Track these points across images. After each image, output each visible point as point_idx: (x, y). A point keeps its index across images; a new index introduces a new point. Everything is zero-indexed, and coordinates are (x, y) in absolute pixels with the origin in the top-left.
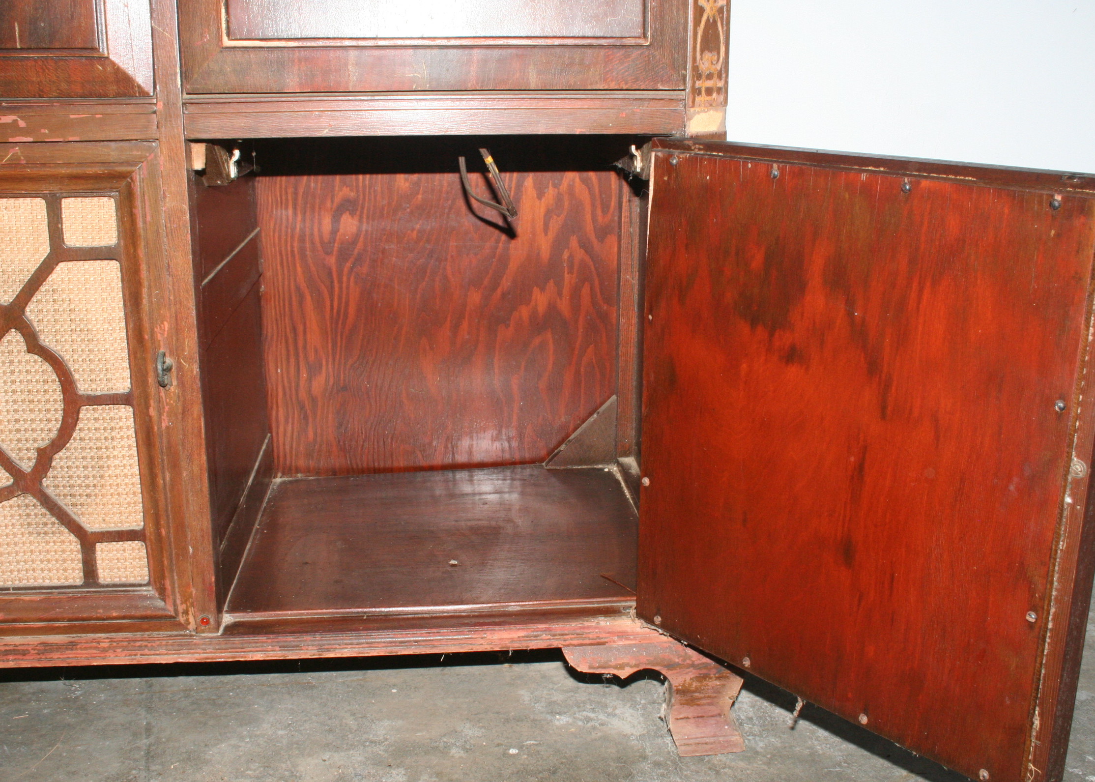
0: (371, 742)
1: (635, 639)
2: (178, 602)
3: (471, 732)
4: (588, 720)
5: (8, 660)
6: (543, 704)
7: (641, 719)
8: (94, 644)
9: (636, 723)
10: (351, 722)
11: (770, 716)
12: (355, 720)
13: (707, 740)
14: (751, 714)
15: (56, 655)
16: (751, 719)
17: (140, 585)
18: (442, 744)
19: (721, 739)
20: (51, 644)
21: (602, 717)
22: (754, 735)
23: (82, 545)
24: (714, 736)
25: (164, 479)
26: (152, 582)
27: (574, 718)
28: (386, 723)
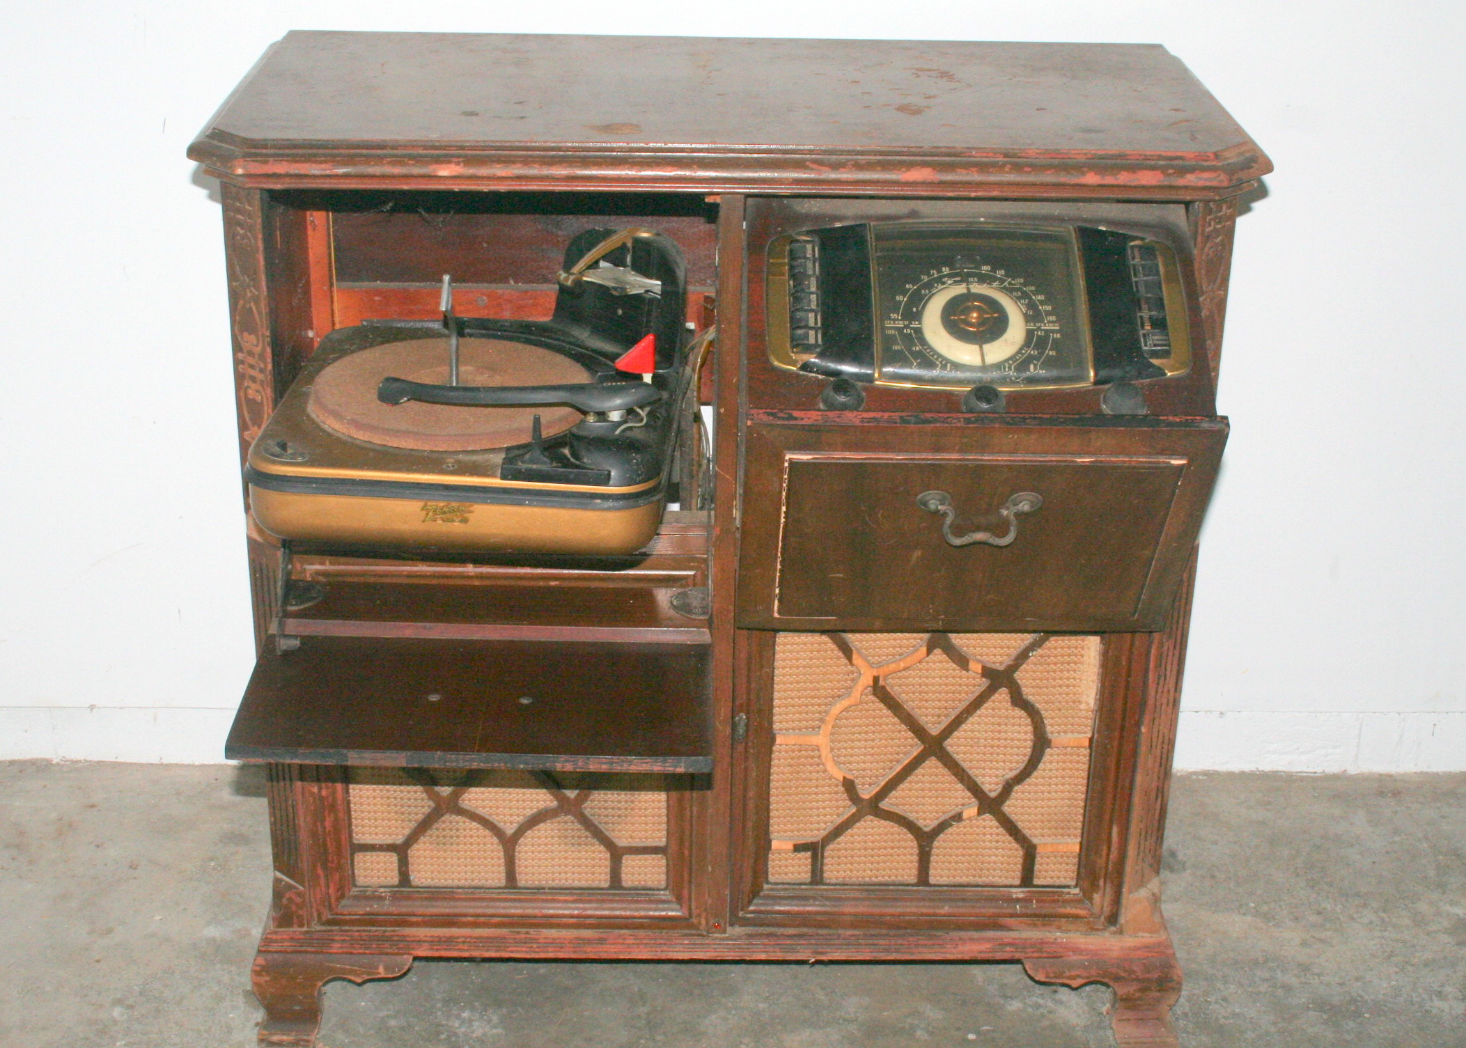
0: (845, 1020)
1: (1087, 955)
2: (693, 907)
3: (933, 1014)
4: (1038, 1006)
5: (548, 952)
6: (996, 987)
7: (1086, 1008)
8: (620, 941)
9: (1080, 1012)
10: (821, 996)
11: (1205, 1014)
12: (826, 995)
13: (1145, 1040)
14: (1187, 1009)
15: (589, 948)
16: (1186, 1014)
17: (658, 890)
18: (907, 1026)
19: (1158, 1040)
20: (583, 939)
21: (1050, 1004)
22: (1188, 1033)
23: (612, 855)
24: (1151, 1037)
25: (691, 812)
26: (670, 887)
27: (1025, 1003)
28: (854, 1000)
